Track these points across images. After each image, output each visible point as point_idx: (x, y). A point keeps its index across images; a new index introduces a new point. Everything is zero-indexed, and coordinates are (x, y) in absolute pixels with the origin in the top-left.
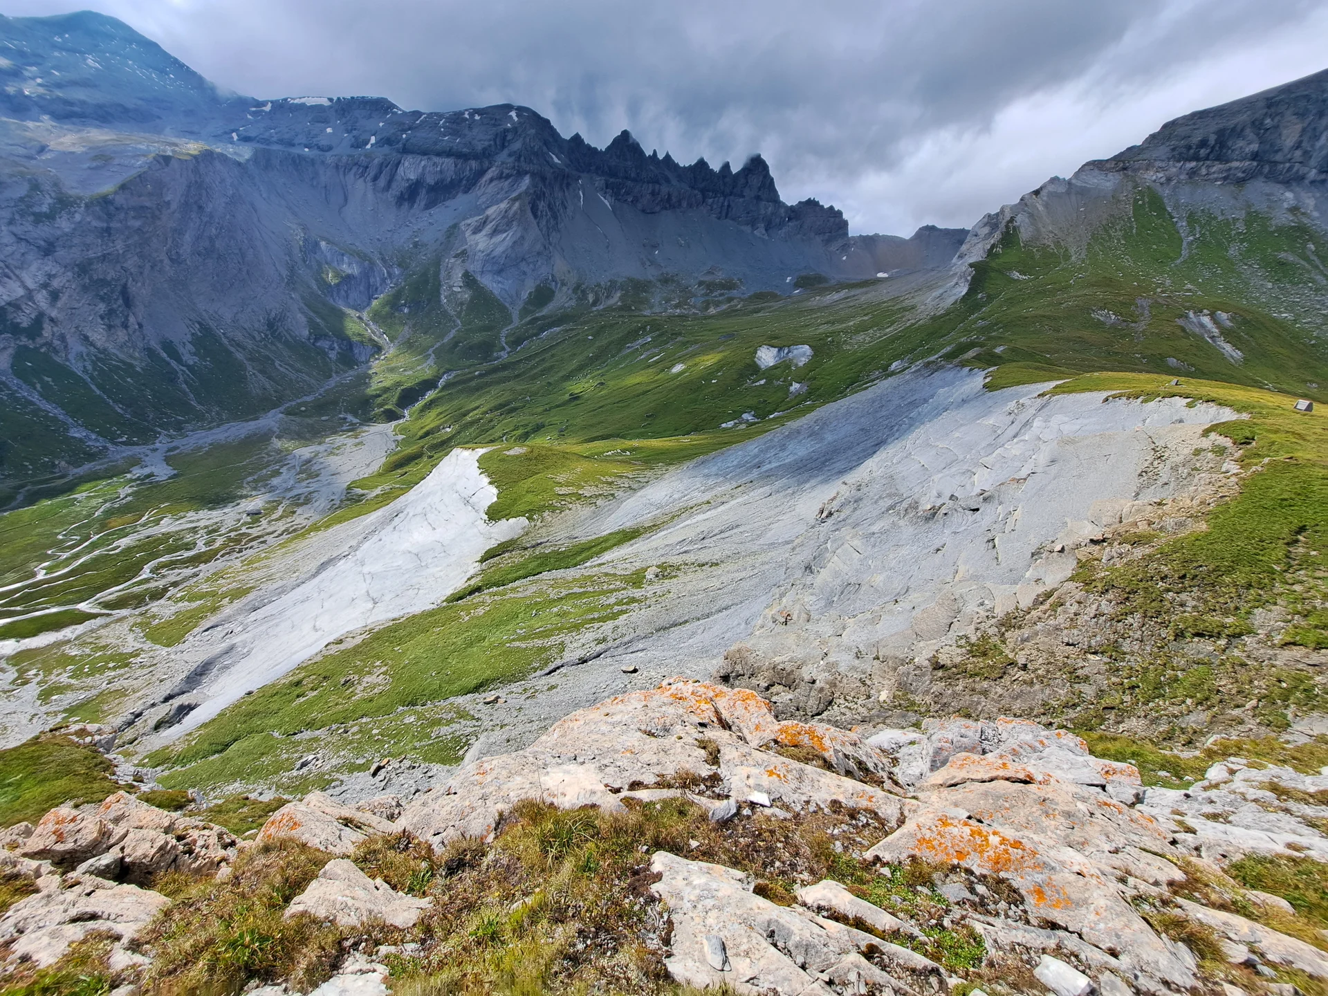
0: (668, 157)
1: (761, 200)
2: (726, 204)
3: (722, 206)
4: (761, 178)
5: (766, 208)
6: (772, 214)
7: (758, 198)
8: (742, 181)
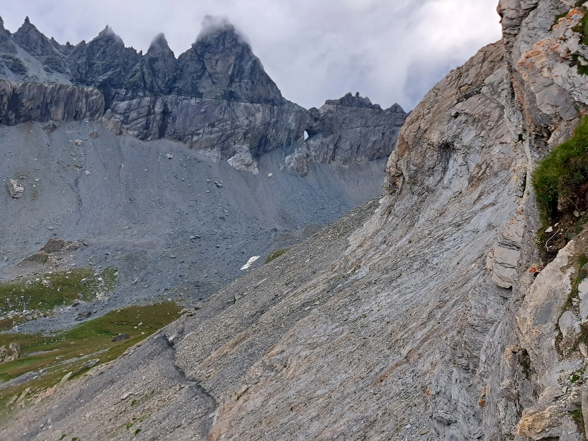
0: (28, 26)
1: (238, 99)
2: (158, 109)
3: (150, 113)
4: (232, 60)
5: (250, 114)
6: (267, 125)
7: (231, 96)
8: (193, 66)
